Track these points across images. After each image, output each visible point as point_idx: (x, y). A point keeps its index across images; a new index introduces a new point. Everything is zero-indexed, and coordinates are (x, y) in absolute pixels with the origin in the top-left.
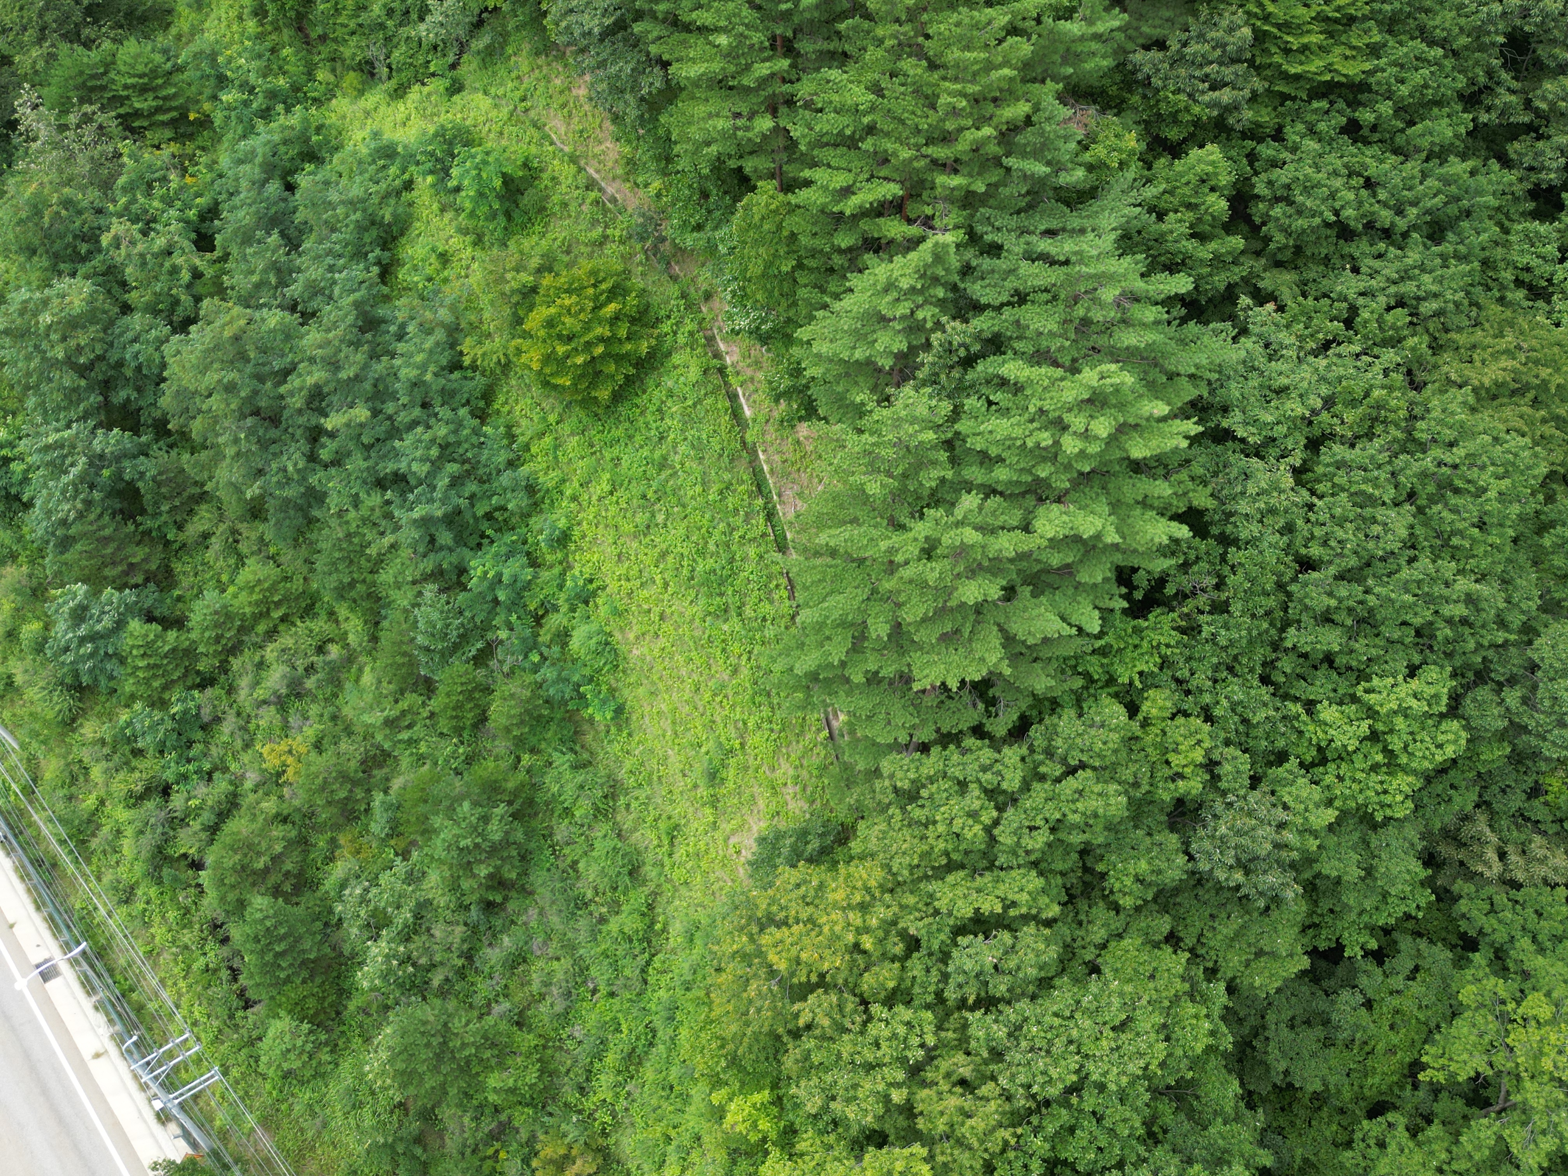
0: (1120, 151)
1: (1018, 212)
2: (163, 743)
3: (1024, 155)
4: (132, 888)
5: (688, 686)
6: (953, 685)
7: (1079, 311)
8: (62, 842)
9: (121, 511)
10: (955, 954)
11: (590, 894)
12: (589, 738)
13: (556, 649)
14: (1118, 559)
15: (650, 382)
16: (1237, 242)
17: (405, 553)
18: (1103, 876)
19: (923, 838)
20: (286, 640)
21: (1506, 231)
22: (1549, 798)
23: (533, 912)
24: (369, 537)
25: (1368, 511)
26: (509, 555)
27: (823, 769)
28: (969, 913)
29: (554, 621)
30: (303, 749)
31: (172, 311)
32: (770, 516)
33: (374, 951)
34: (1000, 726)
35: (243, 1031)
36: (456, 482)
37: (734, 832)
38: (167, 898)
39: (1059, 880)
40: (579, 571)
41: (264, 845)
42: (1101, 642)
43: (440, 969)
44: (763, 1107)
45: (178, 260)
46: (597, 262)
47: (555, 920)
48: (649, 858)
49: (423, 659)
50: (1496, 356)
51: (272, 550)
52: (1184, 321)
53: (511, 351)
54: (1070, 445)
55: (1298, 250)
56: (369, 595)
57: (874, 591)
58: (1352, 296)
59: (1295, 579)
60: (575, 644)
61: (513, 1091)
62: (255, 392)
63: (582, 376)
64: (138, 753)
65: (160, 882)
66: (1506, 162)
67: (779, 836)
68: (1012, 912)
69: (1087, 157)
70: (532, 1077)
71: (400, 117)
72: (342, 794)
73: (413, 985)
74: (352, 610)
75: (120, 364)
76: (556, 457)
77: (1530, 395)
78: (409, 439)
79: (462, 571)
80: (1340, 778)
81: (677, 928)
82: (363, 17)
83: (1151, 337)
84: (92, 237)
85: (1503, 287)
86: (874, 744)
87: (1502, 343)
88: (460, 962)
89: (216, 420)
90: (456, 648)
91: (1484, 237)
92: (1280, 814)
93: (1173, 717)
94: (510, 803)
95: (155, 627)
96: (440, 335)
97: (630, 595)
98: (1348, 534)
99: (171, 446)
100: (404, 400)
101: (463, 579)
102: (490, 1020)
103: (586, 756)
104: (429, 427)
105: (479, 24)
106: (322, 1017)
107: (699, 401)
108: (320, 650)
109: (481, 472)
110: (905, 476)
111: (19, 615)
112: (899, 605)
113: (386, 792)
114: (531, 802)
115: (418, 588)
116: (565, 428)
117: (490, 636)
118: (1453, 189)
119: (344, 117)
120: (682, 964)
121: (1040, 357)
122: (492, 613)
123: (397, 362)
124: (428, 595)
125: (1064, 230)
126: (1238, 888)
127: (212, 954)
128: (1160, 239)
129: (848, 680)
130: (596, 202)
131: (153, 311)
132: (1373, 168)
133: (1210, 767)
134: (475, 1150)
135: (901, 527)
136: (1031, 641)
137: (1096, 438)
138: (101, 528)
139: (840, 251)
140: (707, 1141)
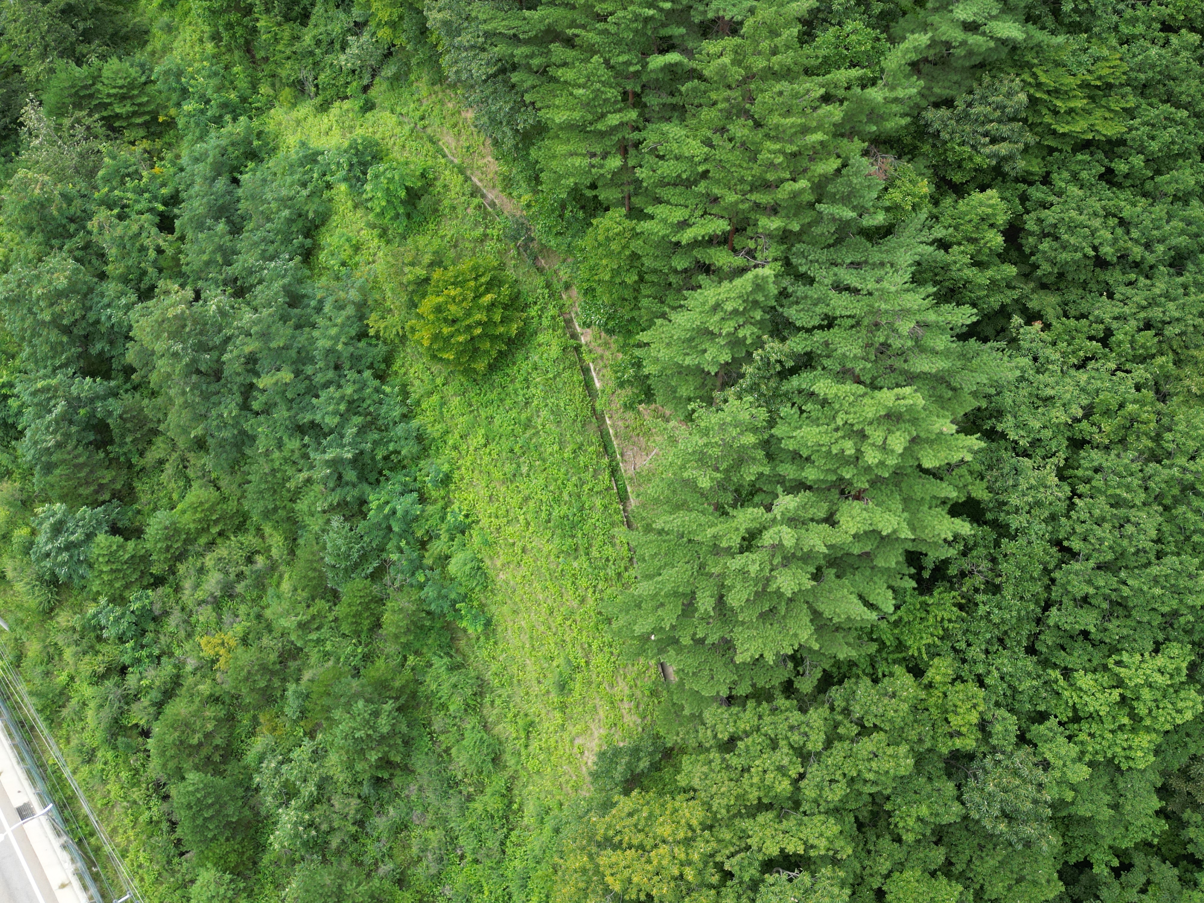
0: (914, 195)
1: (828, 248)
2: (123, 633)
3: (834, 202)
4: (94, 750)
5: (544, 609)
6: (770, 658)
8: (40, 711)
9: (94, 442)
10: (762, 888)
11: (460, 776)
12: (462, 643)
13: (437, 571)
15: (520, 356)
16: (1011, 270)
17: (318, 488)
20: (222, 551)
23: (414, 787)
24: (289, 473)
25: (1123, 512)
26: (402, 493)
27: (653, 691)
29: (437, 547)
30: (233, 643)
31: (140, 281)
32: (614, 471)
33: (284, 817)
34: (806, 684)
35: (179, 875)
36: (362, 431)
37: (579, 735)
38: (120, 761)
40: (458, 507)
41: (198, 724)
43: (337, 833)
45: (146, 241)
46: (478, 258)
47: (431, 796)
48: (509, 748)
49: (330, 575)
51: (213, 476)
53: (408, 328)
56: (289, 519)
58: (1108, 320)
60: (453, 568)
63: (464, 351)
64: (101, 642)
65: (115, 748)
67: (616, 752)
68: (812, 853)
69: (886, 200)
71: (324, 127)
72: (262, 684)
73: (316, 844)
74: (275, 528)
75: (97, 323)
76: (441, 413)
78: (324, 395)
79: (363, 502)
80: (1092, 735)
81: (530, 809)
82: (297, 46)
88: (353, 829)
89: (169, 375)
90: (356, 566)
93: (954, 683)
94: (397, 699)
95: (119, 539)
96: (350, 310)
98: (1106, 533)
100: (321, 364)
101: (364, 509)
102: (377, 880)
103: (459, 659)
104: (339, 386)
105: (388, 54)
106: (241, 868)
107: (559, 374)
108: (250, 560)
109: (380, 422)
110: (729, 470)
111: (11, 523)
113: (298, 682)
114: (414, 695)
115: (327, 516)
116: (450, 390)
117: (384, 555)
118: (1194, 228)
119: (280, 124)
122: (386, 538)
123: (316, 333)
124: (335, 524)
125: (866, 262)
127: (155, 809)
128: (945, 268)
130: (479, 207)
131: (125, 280)
132: (1127, 212)
133: (983, 726)
135: (725, 513)
136: (836, 620)
137: (893, 452)
138: (77, 456)
139: (676, 272)
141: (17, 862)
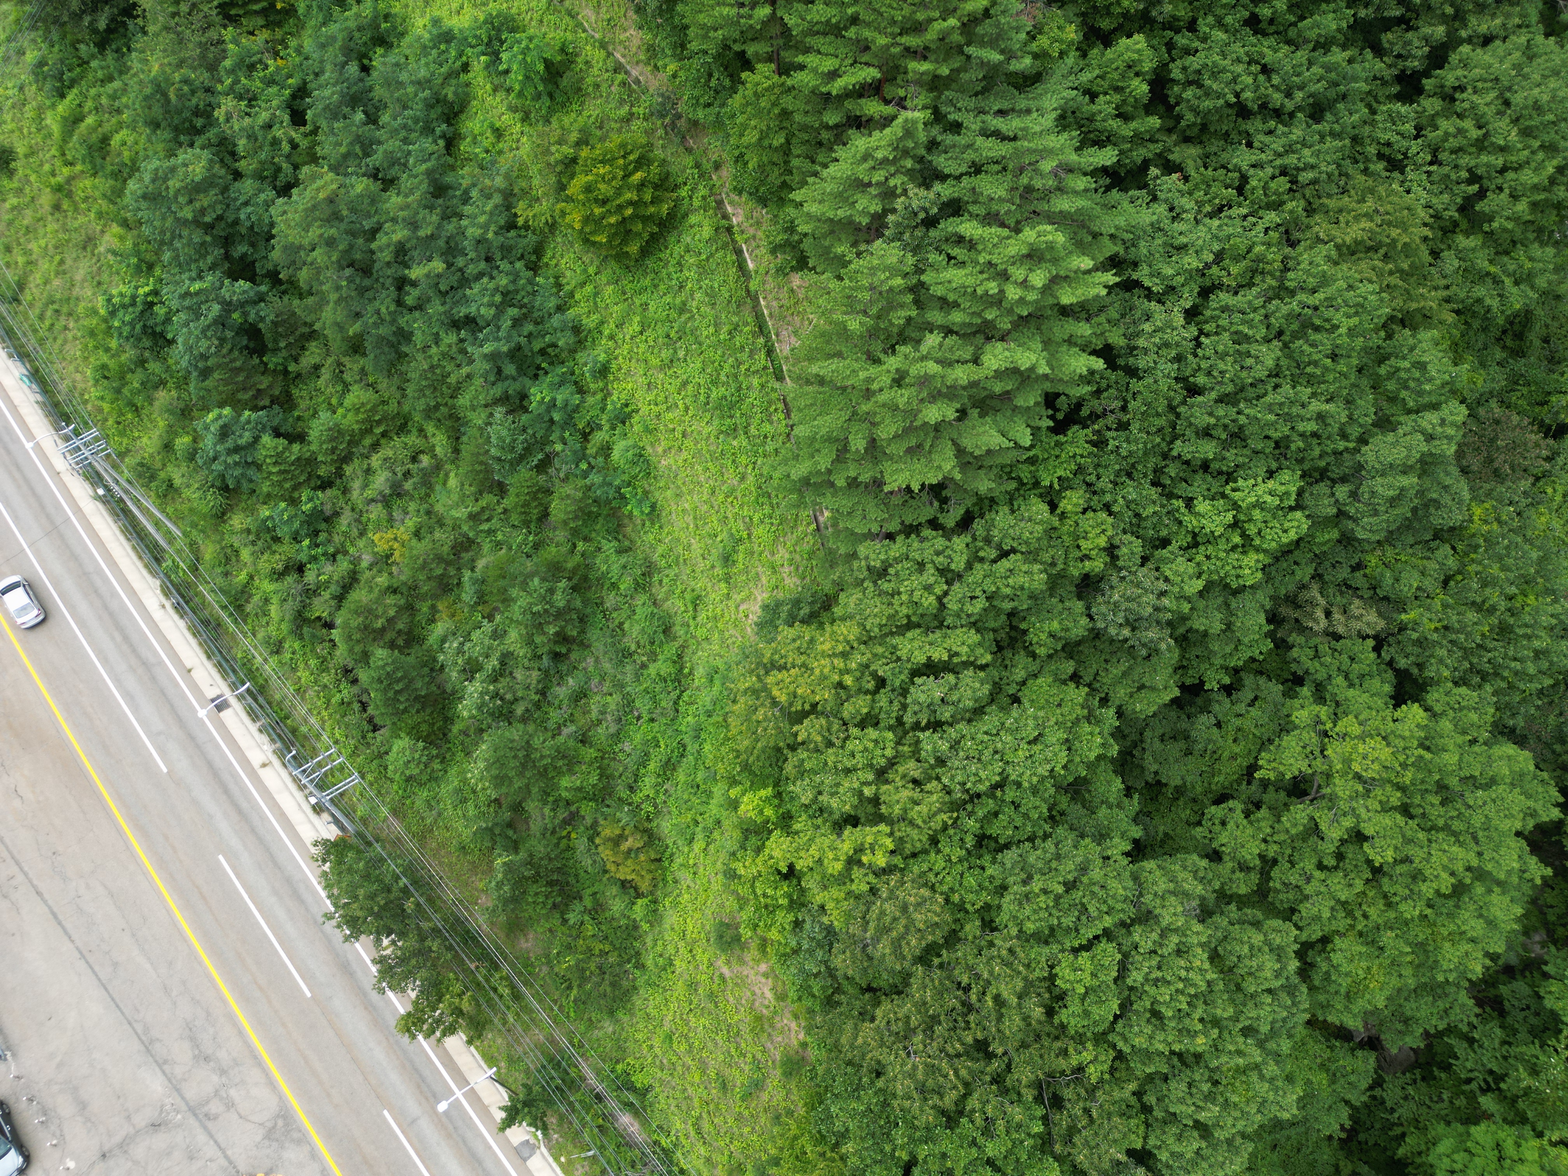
0: (1061, 41)
1: (976, 95)
2: (297, 532)
3: (982, 44)
4: (281, 642)
5: (706, 490)
6: (916, 487)
7: (1024, 180)
8: (224, 608)
9: (247, 347)
10: (912, 690)
12: (629, 529)
13: (601, 459)
14: (1048, 386)
15: (672, 239)
16: (1154, 122)
17: (478, 382)
18: (1025, 632)
19: (890, 604)
20: (387, 452)
21: (1373, 112)
22: (1368, 571)
23: (590, 660)
24: (449, 368)
25: (1244, 347)
26: (561, 384)
27: (811, 554)
28: (922, 660)
29: (599, 437)
30: (405, 537)
31: (275, 178)
32: (770, 352)
33: (470, 689)
34: (950, 519)
35: (373, 748)
36: (517, 323)
37: (743, 601)
38: (308, 650)
39: (991, 635)
40: (617, 397)
41: (380, 611)
42: (1031, 453)
43: (522, 702)
44: (767, 800)
45: (278, 132)
46: (626, 136)
47: (607, 666)
48: (678, 620)
49: (497, 467)
50: (1357, 219)
51: (371, 379)
52: (1108, 189)
53: (557, 213)
54: (1013, 293)
55: (1204, 127)
56: (451, 416)
57: (854, 413)
58: (1245, 168)
59: (1184, 403)
60: (616, 455)
61: (580, 789)
62: (351, 246)
63: (615, 234)
64: (277, 540)
65: (301, 638)
66: (1379, 51)
67: (778, 604)
68: (956, 660)
69: (1034, 47)
70: (594, 779)
72: (439, 571)
73: (501, 714)
74: (438, 427)
75: (236, 222)
76: (596, 303)
77: (1382, 251)
78: (477, 287)
79: (524, 396)
80: (1208, 557)
81: (700, 672)
83: (1081, 203)
84: (206, 113)
85: (1367, 160)
86: (853, 533)
87: (1365, 208)
88: (536, 697)
89: (319, 270)
90: (521, 458)
91: (1355, 117)
92: (1162, 585)
93: (1084, 511)
94: (570, 579)
95: (282, 441)
96: (497, 199)
97: (658, 416)
98: (1228, 366)
99: (284, 292)
100: (472, 255)
101: (525, 403)
102: (561, 739)
103: (627, 543)
104: (492, 278)
106: (433, 738)
107: (712, 255)
108: (414, 459)
109: (535, 315)
110: (879, 317)
111: (172, 431)
112: (874, 424)
113: (473, 569)
114: (585, 578)
115: (489, 410)
116: (603, 278)
117: (548, 449)
118: (1333, 75)
119: (407, 6)
120: (705, 698)
121: (991, 219)
122: (549, 430)
123: (464, 223)
124: (498, 416)
125: (1013, 110)
126: (1126, 640)
127: (345, 691)
128: (1091, 119)
129: (832, 484)
130: (623, 84)
131: (259, 176)
132: (1269, 57)
133: (1111, 550)
134: (553, 832)
135: (877, 361)
136: (977, 453)
137: (1033, 288)
138: (233, 361)
139: (827, 127)
140: (726, 823)
141: (218, 746)
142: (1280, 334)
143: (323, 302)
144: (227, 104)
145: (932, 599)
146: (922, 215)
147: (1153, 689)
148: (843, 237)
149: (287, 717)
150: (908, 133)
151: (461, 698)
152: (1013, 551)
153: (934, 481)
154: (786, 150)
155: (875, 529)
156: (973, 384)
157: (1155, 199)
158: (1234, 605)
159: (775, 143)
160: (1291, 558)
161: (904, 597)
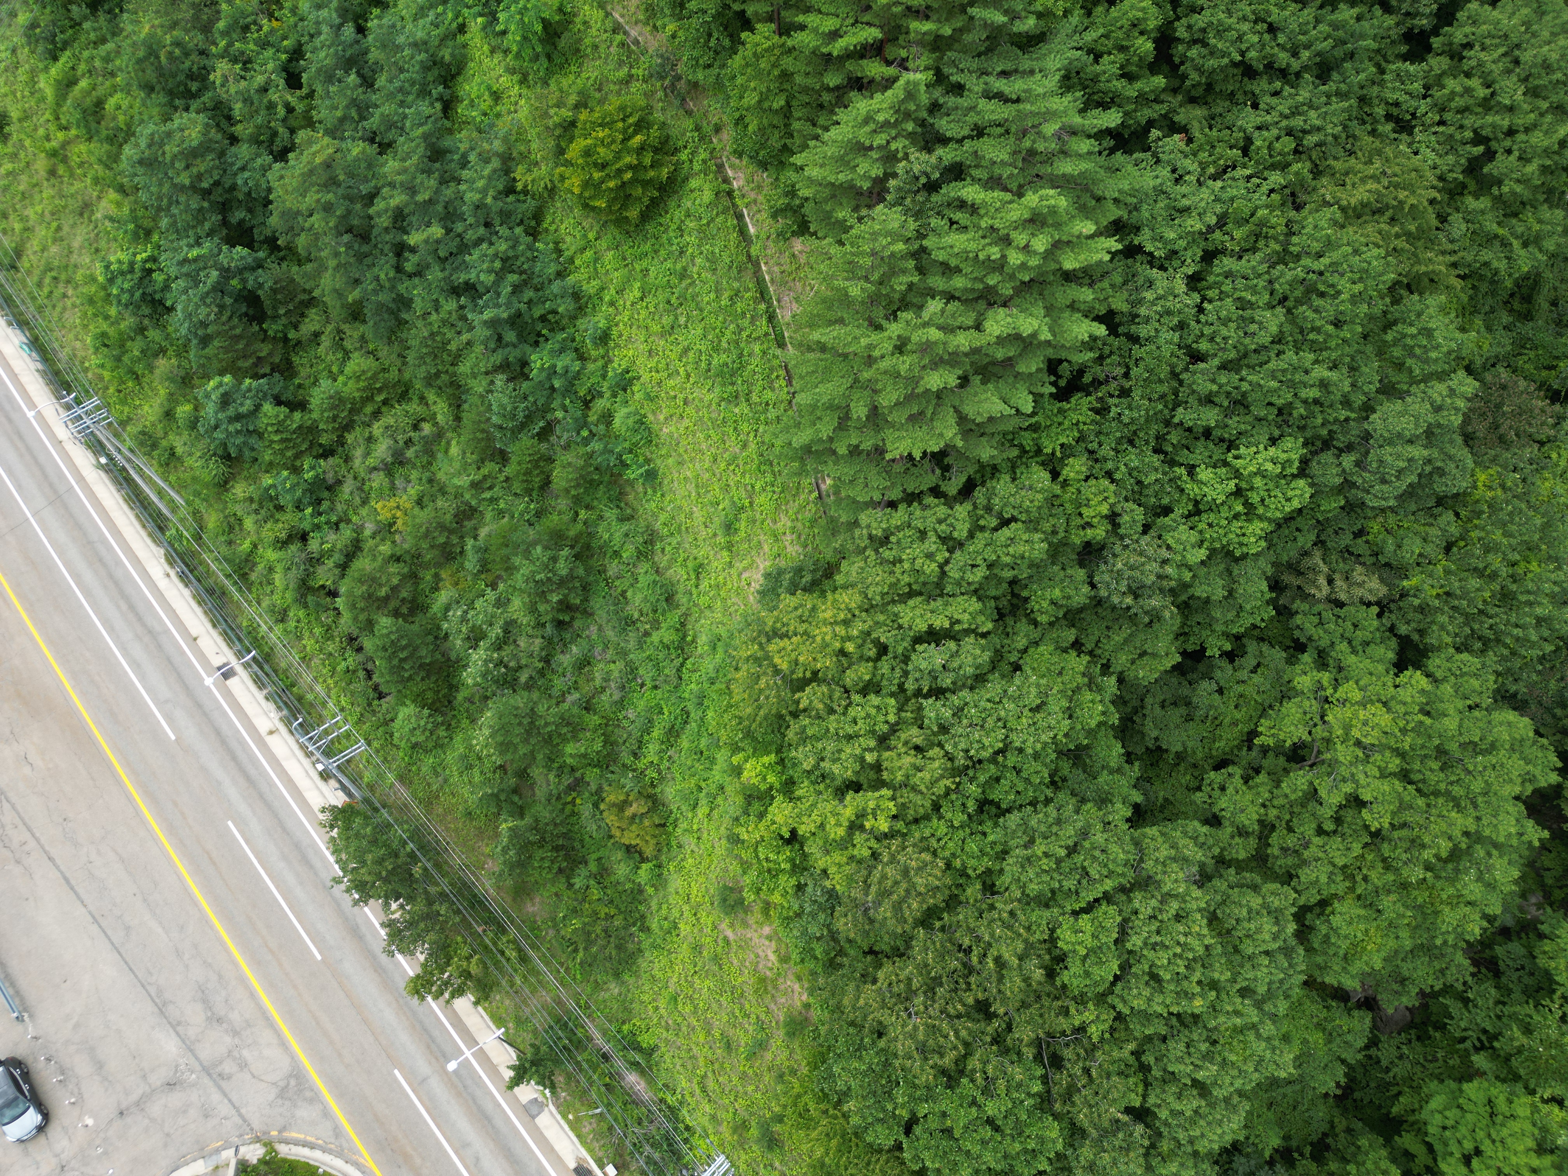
1: (979, 55)
2: (299, 501)
3: (985, 4)
4: (285, 611)
5: (708, 458)
6: (917, 455)
7: (1027, 144)
8: (228, 576)
9: (246, 314)
10: (913, 657)
11: (636, 615)
12: (631, 497)
13: (602, 427)
14: (1050, 353)
15: (672, 204)
16: (1160, 81)
17: (479, 349)
18: (1026, 600)
19: (892, 573)
20: (388, 420)
21: (1382, 72)
22: (1370, 537)
23: (594, 628)
24: (449, 335)
25: (1247, 313)
26: (562, 351)
27: (813, 522)
28: (924, 627)
29: (600, 405)
30: (408, 506)
31: (272, 142)
32: (771, 318)
33: (475, 657)
34: (952, 487)
35: (380, 714)
36: (517, 289)
37: (745, 569)
38: (312, 618)
39: (993, 603)
40: (618, 365)
41: (384, 579)
42: (1033, 420)
43: (525, 670)
44: (770, 766)
45: (273, 96)
46: (625, 99)
47: (610, 634)
48: (681, 588)
49: (498, 435)
50: (1363, 180)
51: (371, 347)
52: (1112, 151)
53: (556, 178)
54: (1015, 258)
55: (1209, 87)
56: (452, 383)
57: (856, 381)
58: (1250, 129)
59: (1186, 369)
60: (617, 422)
61: (584, 756)
62: (349, 212)
63: (615, 198)
64: (280, 508)
65: (306, 606)
66: (1388, 8)
67: (780, 572)
68: (957, 627)
69: (1038, 6)
70: (598, 746)
72: (442, 540)
73: (506, 682)
74: (439, 395)
75: (233, 188)
76: (596, 269)
77: (1389, 213)
78: (476, 254)
79: (524, 364)
80: (1210, 525)
81: (703, 639)
83: (1084, 166)
84: (201, 76)
85: (1376, 121)
86: (854, 501)
87: (1372, 169)
88: (540, 665)
89: (317, 236)
90: (523, 426)
91: (1362, 76)
92: (1165, 554)
93: (1087, 479)
94: (572, 547)
95: (284, 409)
96: (496, 163)
97: (659, 384)
98: (1231, 332)
99: (282, 259)
100: (471, 220)
101: (526, 371)
102: (565, 706)
103: (629, 511)
104: (491, 244)
106: (438, 705)
107: (712, 220)
108: (415, 427)
109: (535, 281)
110: (880, 283)
111: (173, 399)
112: (875, 391)
113: (475, 538)
114: (588, 547)
115: (490, 377)
116: (603, 244)
117: (549, 417)
118: (1341, 33)
120: (708, 665)
121: (994, 183)
122: (550, 398)
123: (462, 187)
124: (498, 383)
125: (1016, 71)
126: (1129, 608)
127: (350, 659)
128: (1095, 80)
129: (834, 452)
130: (622, 44)
132: (1276, 15)
133: (1113, 518)
134: (559, 798)
135: (879, 328)
136: (979, 420)
137: (1035, 253)
138: (232, 328)
139: (828, 89)
140: (729, 789)
141: (226, 715)
142: (1285, 298)
143: (322, 268)
144: (222, 67)
145: (934, 566)
146: (923, 180)
147: (1154, 655)
148: (844, 201)
149: (293, 685)
150: (910, 95)
151: (466, 666)
152: (1014, 519)
153: (936, 449)
154: (786, 112)
155: (877, 497)
156: (975, 351)
157: (1158, 161)
158: (1236, 572)
159: (775, 106)
160: (1293, 525)
161: (907, 566)
